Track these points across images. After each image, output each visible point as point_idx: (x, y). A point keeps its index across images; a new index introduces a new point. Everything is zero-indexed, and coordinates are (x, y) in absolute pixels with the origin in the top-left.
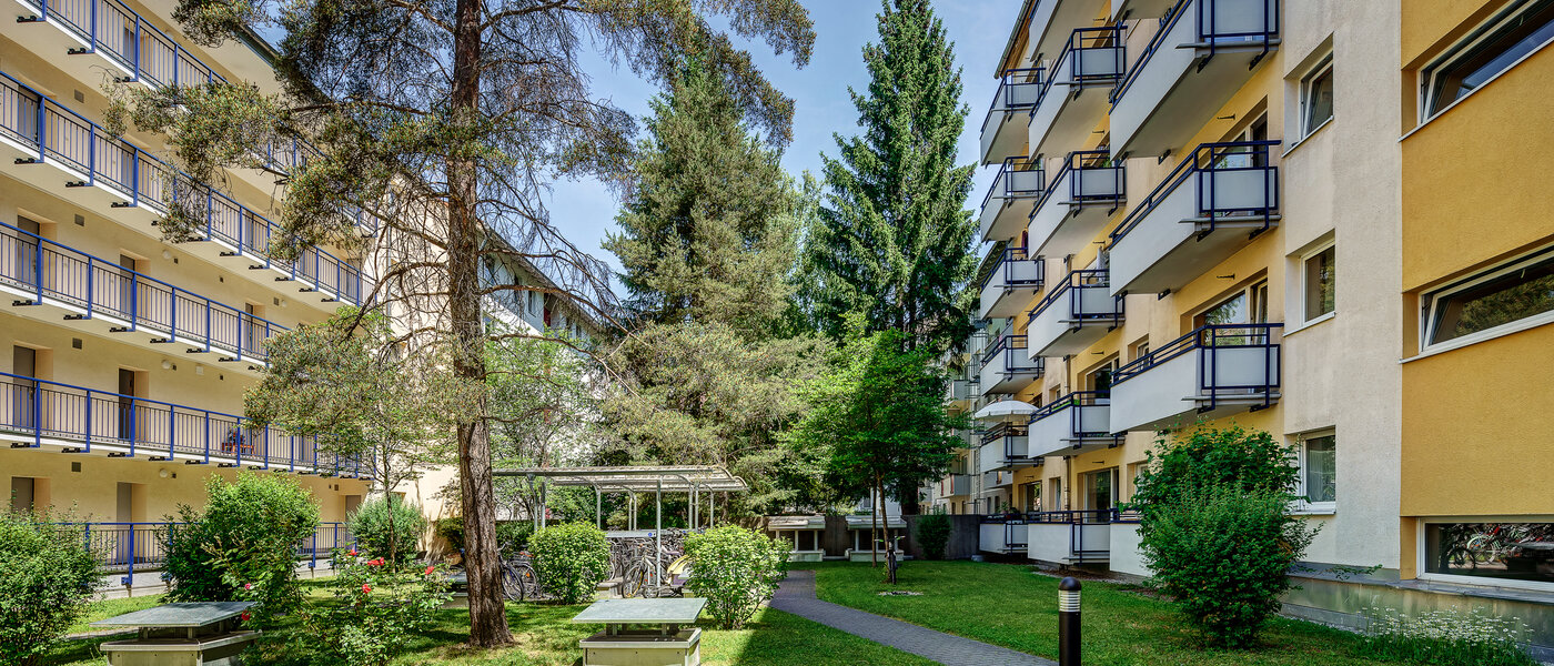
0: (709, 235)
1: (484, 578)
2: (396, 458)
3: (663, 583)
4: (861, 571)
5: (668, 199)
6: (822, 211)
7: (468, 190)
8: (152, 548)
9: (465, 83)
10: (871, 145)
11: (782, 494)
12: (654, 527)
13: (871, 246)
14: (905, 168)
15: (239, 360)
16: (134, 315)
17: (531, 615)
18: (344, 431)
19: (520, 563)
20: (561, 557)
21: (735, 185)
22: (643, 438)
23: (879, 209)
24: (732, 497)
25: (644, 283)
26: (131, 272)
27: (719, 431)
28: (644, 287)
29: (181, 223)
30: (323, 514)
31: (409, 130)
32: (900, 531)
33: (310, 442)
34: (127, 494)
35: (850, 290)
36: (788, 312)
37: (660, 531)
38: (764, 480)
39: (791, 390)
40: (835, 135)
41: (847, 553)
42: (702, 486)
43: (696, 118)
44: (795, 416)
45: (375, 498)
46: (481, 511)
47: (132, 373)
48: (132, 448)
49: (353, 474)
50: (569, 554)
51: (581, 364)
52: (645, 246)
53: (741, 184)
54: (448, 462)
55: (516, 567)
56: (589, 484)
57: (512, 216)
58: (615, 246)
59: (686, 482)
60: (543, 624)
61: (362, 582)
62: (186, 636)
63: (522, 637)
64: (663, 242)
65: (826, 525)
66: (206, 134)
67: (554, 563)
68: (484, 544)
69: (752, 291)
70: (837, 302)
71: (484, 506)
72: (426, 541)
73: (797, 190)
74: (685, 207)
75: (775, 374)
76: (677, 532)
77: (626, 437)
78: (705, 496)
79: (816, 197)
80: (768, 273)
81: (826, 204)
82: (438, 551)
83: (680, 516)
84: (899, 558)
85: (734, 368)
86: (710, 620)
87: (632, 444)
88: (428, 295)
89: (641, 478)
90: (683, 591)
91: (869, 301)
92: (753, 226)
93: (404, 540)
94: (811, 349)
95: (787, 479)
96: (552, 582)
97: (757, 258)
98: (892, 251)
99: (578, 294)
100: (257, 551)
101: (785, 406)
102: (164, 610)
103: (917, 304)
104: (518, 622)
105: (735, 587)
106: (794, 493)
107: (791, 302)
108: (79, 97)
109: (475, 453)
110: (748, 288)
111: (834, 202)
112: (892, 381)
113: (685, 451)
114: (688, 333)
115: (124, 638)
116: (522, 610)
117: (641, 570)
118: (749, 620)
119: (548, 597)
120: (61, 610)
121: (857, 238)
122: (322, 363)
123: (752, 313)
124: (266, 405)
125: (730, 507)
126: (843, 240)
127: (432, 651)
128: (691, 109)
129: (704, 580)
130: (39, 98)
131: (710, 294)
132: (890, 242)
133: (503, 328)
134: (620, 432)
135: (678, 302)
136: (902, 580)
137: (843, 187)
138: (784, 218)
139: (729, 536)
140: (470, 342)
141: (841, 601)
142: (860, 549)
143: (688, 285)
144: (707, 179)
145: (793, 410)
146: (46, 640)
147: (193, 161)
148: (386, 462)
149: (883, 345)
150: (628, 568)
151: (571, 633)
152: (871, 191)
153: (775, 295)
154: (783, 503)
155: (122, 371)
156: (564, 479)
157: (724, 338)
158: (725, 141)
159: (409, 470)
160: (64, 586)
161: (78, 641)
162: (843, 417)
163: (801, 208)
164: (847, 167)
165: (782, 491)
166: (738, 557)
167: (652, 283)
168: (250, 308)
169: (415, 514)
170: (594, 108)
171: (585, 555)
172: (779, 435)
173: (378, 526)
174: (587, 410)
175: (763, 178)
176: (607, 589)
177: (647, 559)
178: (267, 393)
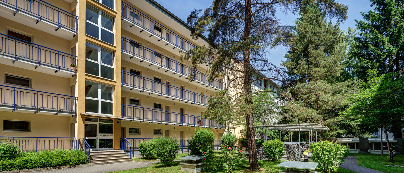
0: (314, 55)
1: (253, 153)
2: (230, 124)
3: (301, 157)
4: (377, 157)
5: (299, 47)
6: (355, 39)
7: (248, 57)
8: (186, 144)
9: (247, 31)
10: (376, 12)
11: (342, 131)
12: (299, 141)
13: (378, 46)
14: (393, 15)
15: (200, 104)
16: (183, 98)
17: (264, 164)
18: (220, 118)
19: (260, 150)
20: (271, 149)
21: (323, 38)
22: (297, 116)
23: (380, 33)
24: (323, 132)
25: (293, 73)
26: (182, 89)
27: (318, 113)
28: (293, 74)
29: (192, 77)
30: (215, 137)
31: (236, 46)
32: (393, 144)
33: (213, 121)
34: (182, 133)
35: (369, 62)
36: (342, 74)
37: (300, 142)
38: (334, 127)
39: (346, 98)
40: (361, 13)
41: (369, 151)
42: (313, 129)
43: (309, 22)
44: (346, 106)
45: (226, 134)
46: (252, 136)
47: (182, 109)
48: (183, 124)
49: (221, 128)
50: (274, 148)
51: (274, 97)
52: (293, 62)
53: (325, 37)
54: (242, 125)
55: (259, 151)
56: (278, 129)
57: (259, 62)
58: (284, 64)
59: (308, 128)
60: (267, 166)
61: (226, 153)
62: (193, 162)
63: (262, 169)
64: (299, 60)
65: (360, 141)
66: (196, 58)
67: (269, 150)
68: (253, 145)
69: (329, 69)
70: (363, 67)
71: (253, 135)
72: (237, 144)
73: (346, 34)
74: (306, 48)
75: (339, 93)
76: (305, 143)
77: (292, 116)
78: (314, 132)
79: (353, 35)
80: (335, 62)
81: (358, 36)
82: (239, 146)
83: (305, 138)
84: (394, 153)
85: (327, 93)
86: (318, 169)
87: (294, 118)
88: (239, 85)
89: (293, 127)
90: (308, 160)
91: (377, 64)
92: (329, 49)
93: (232, 143)
94: (352, 84)
95: (343, 126)
96: (269, 155)
97: (331, 59)
98: (387, 46)
99: (277, 78)
100: (206, 145)
101: (343, 103)
102: (189, 157)
103: (400, 62)
104: (261, 165)
105: (328, 160)
106: (346, 131)
107: (344, 70)
108: (174, 57)
109: (250, 122)
110: (328, 68)
111: (361, 34)
112: (390, 91)
113: (310, 119)
114: (310, 84)
115: (183, 162)
116: (261, 162)
117: (295, 153)
118: (333, 170)
119: (268, 159)
120: (174, 156)
121: (371, 44)
122: (218, 103)
123: (329, 76)
124: (208, 114)
125: (322, 136)
126: (364, 46)
127: (241, 170)
128: (307, 20)
129: (317, 157)
130: (169, 58)
131: (314, 72)
132: (386, 42)
133: (254, 91)
134: (290, 114)
135: (304, 76)
136: (396, 161)
137: (364, 29)
138: (341, 44)
139: (325, 144)
140: (250, 95)
141: (369, 167)
142: (374, 149)
143: (307, 71)
144: (313, 39)
145: (346, 104)
146: (171, 161)
147: (194, 64)
148: (228, 125)
149: (386, 78)
150: (290, 152)
151: (275, 169)
152: (377, 27)
153: (337, 69)
154: (342, 134)
155: (181, 109)
156: (271, 128)
157: (323, 84)
158: (319, 26)
159: (233, 127)
160: (174, 151)
161: (176, 162)
162: (368, 105)
163: (347, 39)
164: (366, 22)
165: (342, 130)
166: (329, 151)
167: (295, 72)
168: (202, 93)
169: (234, 137)
170: (281, 27)
171: (278, 149)
172: (340, 112)
173: (226, 140)
174: (277, 109)
175: (333, 33)
176: (284, 158)
177: (296, 150)
178: (208, 111)
